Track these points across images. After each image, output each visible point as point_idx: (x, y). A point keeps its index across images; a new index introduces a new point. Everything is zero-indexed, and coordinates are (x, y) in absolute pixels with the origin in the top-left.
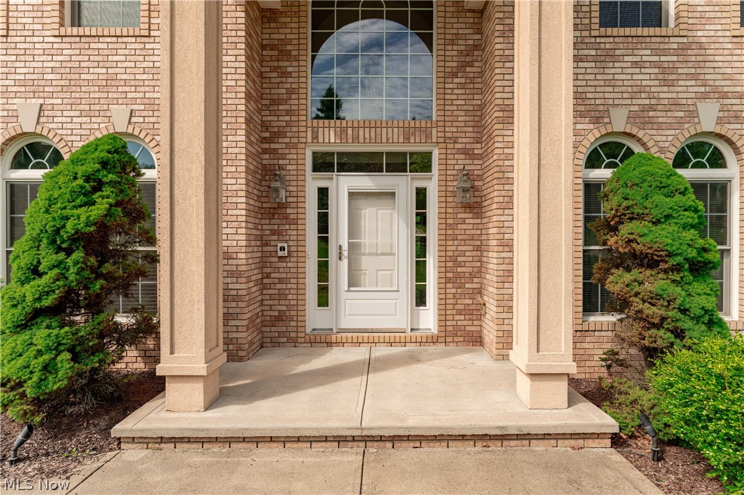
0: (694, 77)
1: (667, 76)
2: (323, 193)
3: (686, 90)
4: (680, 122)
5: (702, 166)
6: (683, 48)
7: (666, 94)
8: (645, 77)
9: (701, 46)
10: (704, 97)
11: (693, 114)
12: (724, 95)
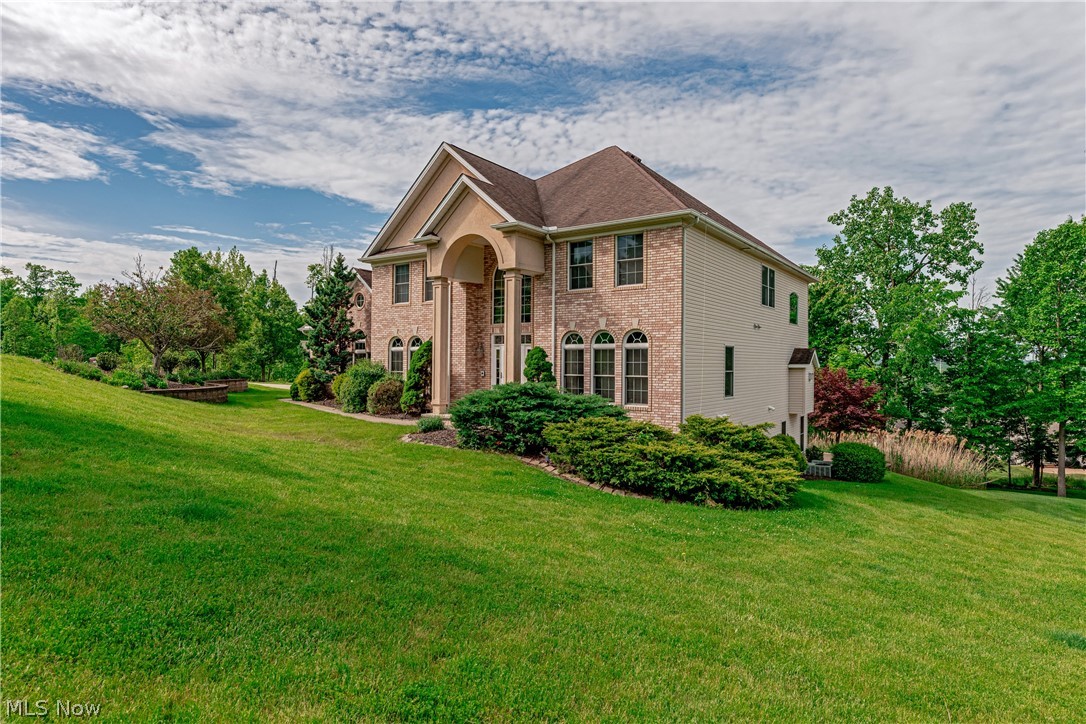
0: (598, 308)
1: (589, 308)
2: (498, 351)
3: (595, 313)
4: (593, 326)
5: (605, 342)
6: (595, 297)
7: (589, 316)
8: (582, 309)
9: (600, 296)
10: (601, 316)
11: (597, 323)
12: (609, 315)
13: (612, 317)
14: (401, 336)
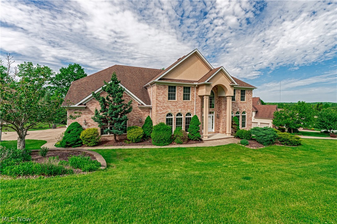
0: (237, 106)
5: (238, 114)
13: (240, 108)
14: (172, 112)
